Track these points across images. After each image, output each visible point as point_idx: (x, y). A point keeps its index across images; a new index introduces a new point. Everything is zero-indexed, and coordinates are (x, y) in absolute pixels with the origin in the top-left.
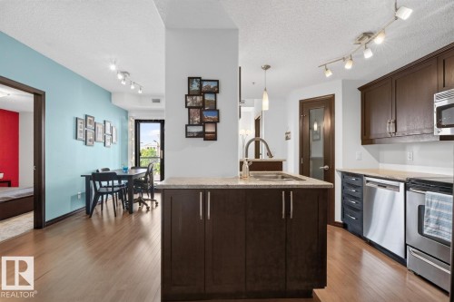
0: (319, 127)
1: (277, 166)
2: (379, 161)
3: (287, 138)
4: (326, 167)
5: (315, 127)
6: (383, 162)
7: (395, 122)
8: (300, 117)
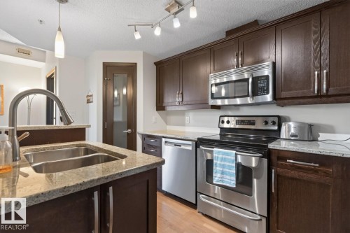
0: (119, 94)
1: (80, 134)
2: (167, 124)
3: (89, 102)
4: (129, 130)
5: (116, 93)
6: (170, 125)
7: (182, 94)
8: (104, 80)
